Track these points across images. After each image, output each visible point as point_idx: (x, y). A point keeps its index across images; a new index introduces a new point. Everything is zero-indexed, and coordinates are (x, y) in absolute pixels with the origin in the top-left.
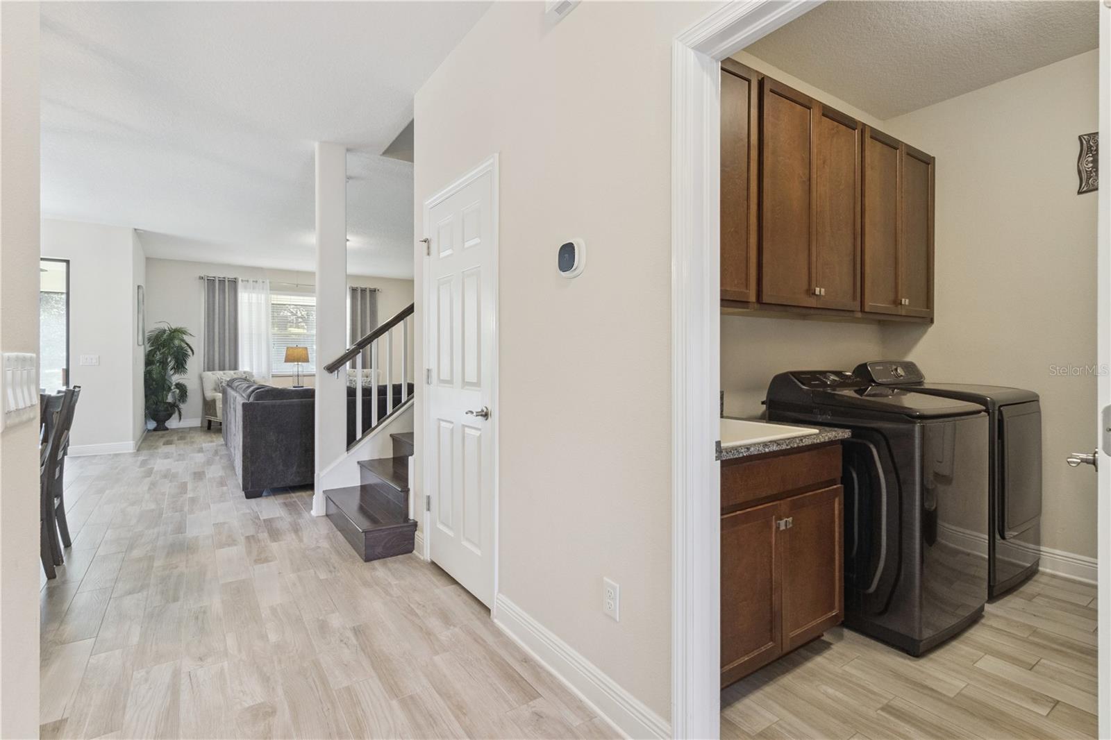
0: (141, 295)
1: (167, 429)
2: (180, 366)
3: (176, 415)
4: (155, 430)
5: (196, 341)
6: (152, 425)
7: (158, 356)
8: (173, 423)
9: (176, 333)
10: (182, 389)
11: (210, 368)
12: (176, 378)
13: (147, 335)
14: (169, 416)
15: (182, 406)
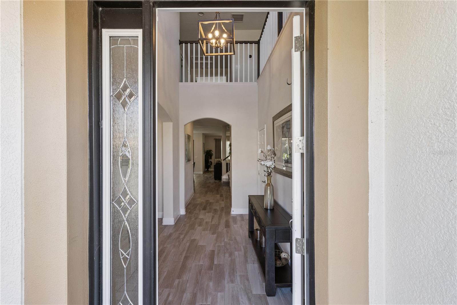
0: (204, 145)
1: (209, 171)
2: (211, 158)
3: (210, 168)
4: (207, 171)
5: (214, 153)
6: (206, 170)
7: (207, 156)
8: (210, 170)
9: (210, 151)
10: (211, 162)
11: (216, 158)
12: (210, 160)
13: (205, 152)
14: (209, 168)
15: (211, 166)
